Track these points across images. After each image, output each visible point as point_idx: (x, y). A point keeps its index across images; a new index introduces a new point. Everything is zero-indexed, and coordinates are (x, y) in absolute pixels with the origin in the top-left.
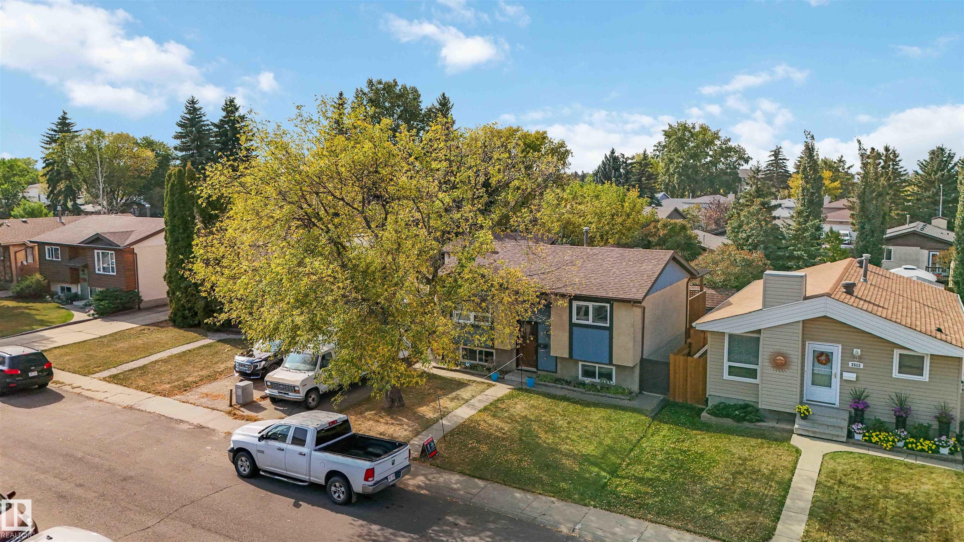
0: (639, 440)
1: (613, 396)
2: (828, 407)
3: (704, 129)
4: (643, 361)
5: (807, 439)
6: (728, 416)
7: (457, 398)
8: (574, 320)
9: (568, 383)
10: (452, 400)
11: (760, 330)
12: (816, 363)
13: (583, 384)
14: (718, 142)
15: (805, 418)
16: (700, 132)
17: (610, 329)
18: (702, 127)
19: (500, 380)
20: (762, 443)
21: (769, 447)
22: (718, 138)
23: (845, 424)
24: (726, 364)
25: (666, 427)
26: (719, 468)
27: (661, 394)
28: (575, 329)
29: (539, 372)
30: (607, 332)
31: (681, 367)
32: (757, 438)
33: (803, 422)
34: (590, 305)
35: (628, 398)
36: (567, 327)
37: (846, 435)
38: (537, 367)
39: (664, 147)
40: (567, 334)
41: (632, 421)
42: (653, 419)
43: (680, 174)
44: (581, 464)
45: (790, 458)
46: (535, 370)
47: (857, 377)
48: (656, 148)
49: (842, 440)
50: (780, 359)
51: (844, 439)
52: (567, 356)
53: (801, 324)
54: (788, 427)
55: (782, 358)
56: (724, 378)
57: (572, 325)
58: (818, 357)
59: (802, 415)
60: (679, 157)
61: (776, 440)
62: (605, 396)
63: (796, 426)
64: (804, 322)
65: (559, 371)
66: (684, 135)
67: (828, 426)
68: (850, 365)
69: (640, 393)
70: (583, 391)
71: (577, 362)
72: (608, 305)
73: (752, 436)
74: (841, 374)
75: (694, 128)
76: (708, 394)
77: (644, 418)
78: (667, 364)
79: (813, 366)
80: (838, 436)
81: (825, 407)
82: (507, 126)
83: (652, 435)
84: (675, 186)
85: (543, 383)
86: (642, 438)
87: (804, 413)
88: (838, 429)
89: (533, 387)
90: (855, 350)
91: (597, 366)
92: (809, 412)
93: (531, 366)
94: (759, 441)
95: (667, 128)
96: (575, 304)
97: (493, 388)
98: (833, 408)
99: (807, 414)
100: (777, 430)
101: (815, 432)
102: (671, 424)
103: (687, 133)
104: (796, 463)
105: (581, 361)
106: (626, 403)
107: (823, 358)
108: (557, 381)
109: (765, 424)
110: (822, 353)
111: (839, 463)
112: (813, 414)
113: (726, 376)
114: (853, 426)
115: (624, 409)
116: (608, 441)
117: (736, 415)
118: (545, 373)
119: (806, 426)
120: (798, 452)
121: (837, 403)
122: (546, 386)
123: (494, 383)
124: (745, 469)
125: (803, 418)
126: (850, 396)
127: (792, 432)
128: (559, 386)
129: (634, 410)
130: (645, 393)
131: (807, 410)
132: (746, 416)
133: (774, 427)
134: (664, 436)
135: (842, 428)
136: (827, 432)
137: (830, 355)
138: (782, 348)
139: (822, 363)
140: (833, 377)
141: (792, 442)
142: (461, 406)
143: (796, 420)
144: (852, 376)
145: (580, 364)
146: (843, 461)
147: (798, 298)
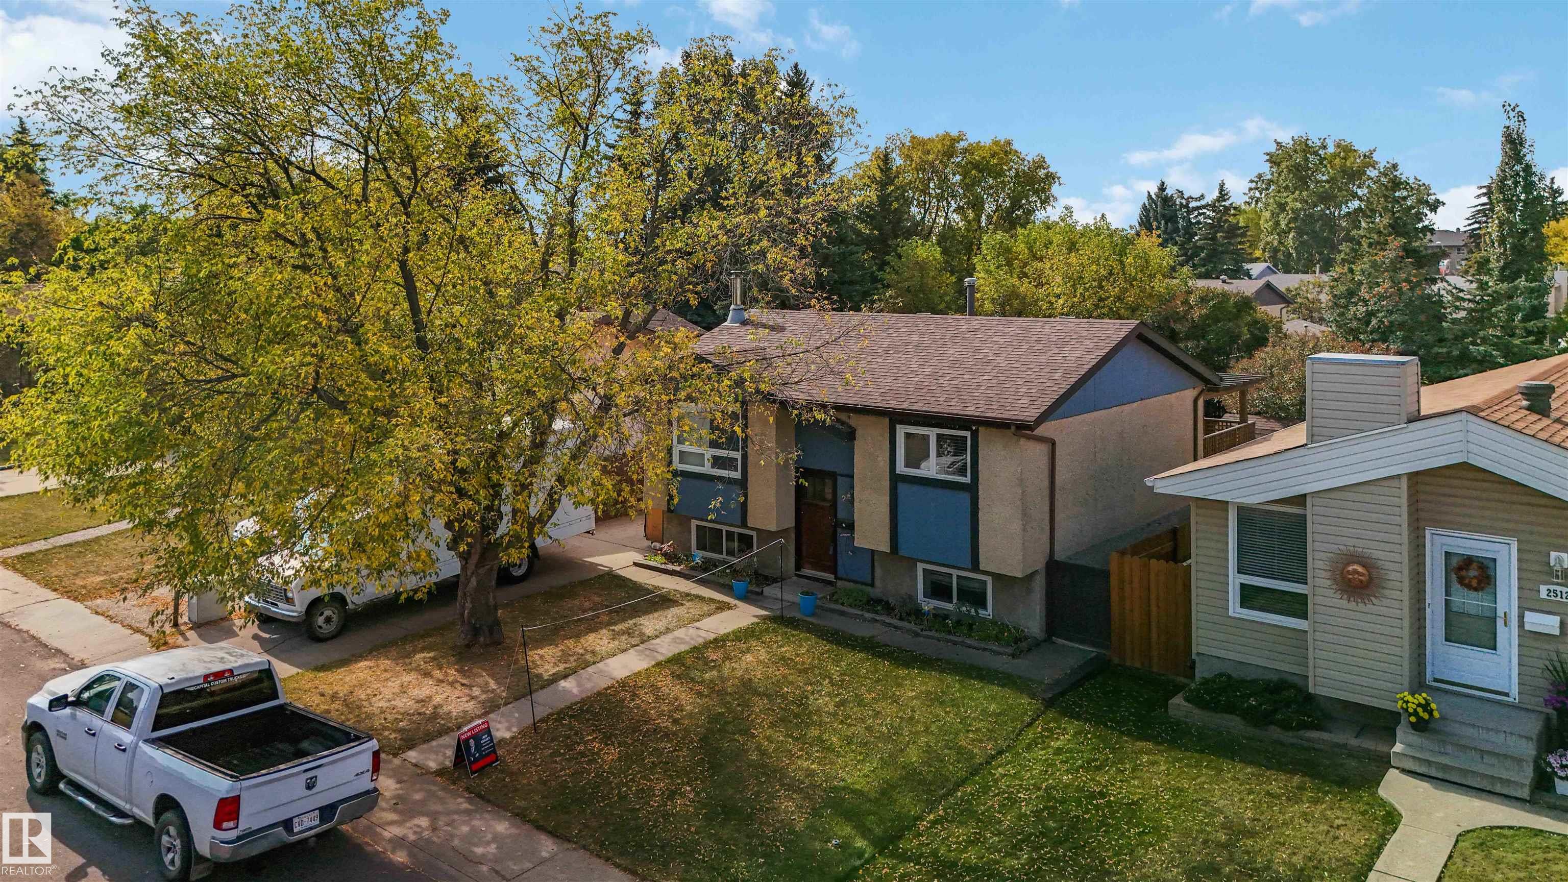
0: (993, 757)
1: (975, 644)
2: (1488, 700)
3: (1346, 150)
4: (1054, 567)
5: (1424, 786)
6: (1230, 709)
7: (628, 632)
8: (901, 468)
9: (889, 609)
10: (615, 636)
11: (1305, 495)
12: (1456, 586)
13: (917, 613)
14: (1372, 173)
15: (1421, 726)
16: (1335, 156)
17: (972, 489)
18: (1338, 146)
19: (748, 597)
20: (1301, 788)
21: (1316, 801)
22: (1373, 165)
23: (1529, 750)
24: (1235, 580)
25: (1072, 727)
26: (1160, 851)
27: (1094, 645)
28: (902, 488)
29: (839, 583)
30: (966, 497)
31: (1136, 580)
32: (1294, 772)
33: (1415, 738)
34: (932, 433)
35: (1009, 650)
36: (886, 484)
37: (1528, 781)
38: (835, 573)
39: (1270, 182)
40: (887, 499)
41: (993, 707)
42: (1050, 704)
43: (1300, 233)
44: (816, 812)
45: (1361, 839)
46: (830, 577)
47: (1562, 623)
48: (1253, 185)
49: (1518, 794)
50: (1355, 572)
51: (1525, 793)
52: (885, 548)
53: (1404, 483)
54: (1382, 748)
55: (1360, 569)
56: (1231, 613)
57: (896, 480)
58: (1460, 569)
59: (1413, 719)
60: (1296, 200)
61: (1342, 782)
62: (963, 644)
63: (1398, 748)
64: (1414, 477)
65: (878, 583)
66: (1306, 160)
67: (1482, 752)
68: (1543, 594)
69: (1048, 640)
70: (917, 629)
71: (912, 562)
72: (968, 434)
73: (1281, 767)
74: (1521, 617)
75: (1324, 147)
76: (1194, 651)
77: (1025, 700)
78: (1105, 575)
79: (1448, 593)
80: (1508, 782)
81: (1481, 699)
82: (941, 132)
83: (1029, 748)
84: (1290, 254)
85: (838, 607)
86: (1000, 753)
87: (1415, 713)
88: (1508, 763)
89: (813, 615)
90: (1553, 554)
91: (955, 573)
92: (1431, 713)
93: (824, 570)
94: (1297, 780)
95: (1273, 148)
96: (901, 431)
97: (726, 614)
98: (1499, 703)
99: (1426, 716)
100: (1352, 753)
101: (1445, 768)
102: (1086, 720)
103: (1311, 157)
104: (1376, 851)
105: (922, 561)
106: (1002, 662)
107: (1473, 573)
108: (873, 603)
109: (1325, 736)
110: (1468, 561)
111: (1498, 862)
112: (1443, 718)
113: (1234, 608)
114: (1551, 759)
115: (985, 675)
116: (913, 756)
117: (1251, 707)
118: (851, 585)
119: (1421, 749)
120: (1392, 819)
121: (1515, 691)
122: (842, 613)
123: (732, 601)
124: (1231, 860)
125: (1414, 726)
126: (1547, 674)
127: (1384, 762)
128: (867, 615)
129: (1006, 680)
130: (1060, 641)
131: (1426, 707)
132: (1275, 711)
133: (1345, 746)
134: (1058, 751)
135: (1519, 761)
136: (1481, 768)
137: (1491, 564)
138: (1360, 543)
139: (1469, 587)
140: (1500, 623)
141: (1381, 792)
142: (624, 651)
143: (1400, 732)
144: (1549, 624)
145: (920, 567)
146: (1511, 858)
147: (1394, 418)
